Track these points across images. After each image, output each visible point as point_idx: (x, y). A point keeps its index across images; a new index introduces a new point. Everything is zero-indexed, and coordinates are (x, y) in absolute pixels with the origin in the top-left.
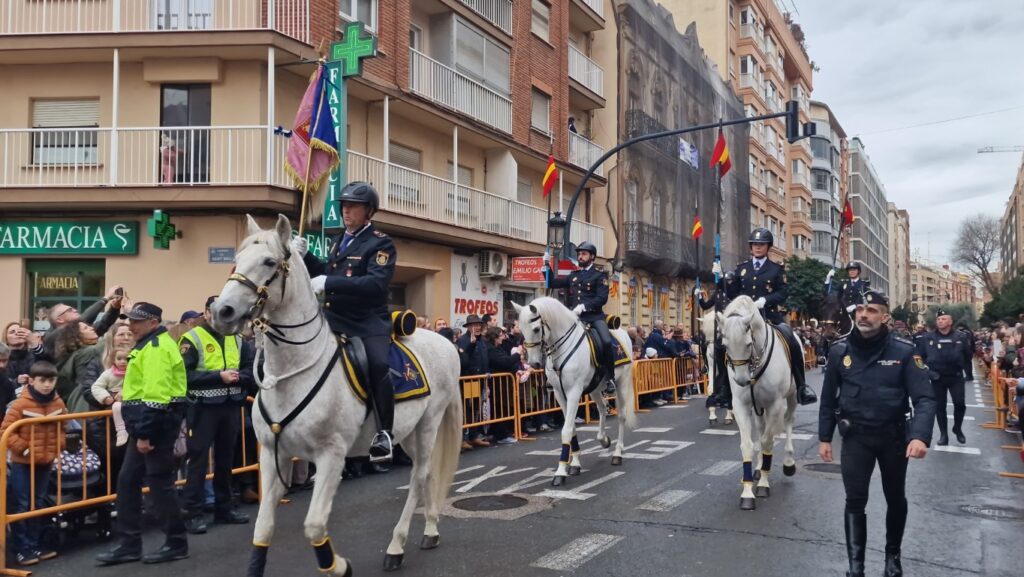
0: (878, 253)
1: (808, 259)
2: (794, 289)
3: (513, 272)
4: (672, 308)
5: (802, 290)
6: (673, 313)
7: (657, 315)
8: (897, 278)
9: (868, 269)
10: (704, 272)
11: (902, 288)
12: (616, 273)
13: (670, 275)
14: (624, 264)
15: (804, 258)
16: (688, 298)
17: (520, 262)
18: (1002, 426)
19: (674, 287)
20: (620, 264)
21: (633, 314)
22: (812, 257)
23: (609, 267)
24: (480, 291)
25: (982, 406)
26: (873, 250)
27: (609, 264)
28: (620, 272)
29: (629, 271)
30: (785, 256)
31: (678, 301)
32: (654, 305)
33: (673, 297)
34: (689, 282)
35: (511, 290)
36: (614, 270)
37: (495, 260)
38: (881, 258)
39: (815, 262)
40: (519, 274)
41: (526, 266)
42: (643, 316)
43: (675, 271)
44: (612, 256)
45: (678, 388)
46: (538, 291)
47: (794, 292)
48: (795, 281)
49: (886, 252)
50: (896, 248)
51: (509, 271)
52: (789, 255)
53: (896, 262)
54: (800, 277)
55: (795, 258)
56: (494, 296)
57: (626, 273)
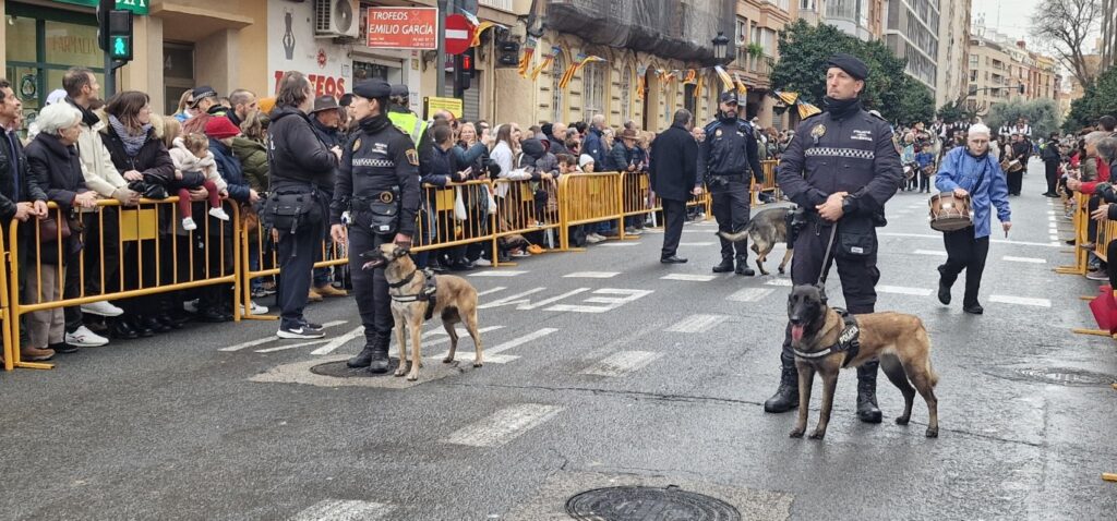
0: (926, 21)
1: (821, 25)
2: (798, 71)
3: (370, 30)
4: (614, 98)
5: (811, 74)
6: (617, 106)
7: (592, 108)
8: (949, 58)
9: (907, 44)
10: (665, 40)
11: (956, 74)
12: (531, 38)
13: (616, 44)
14: (544, 25)
15: (815, 25)
16: (639, 81)
17: (380, 15)
18: (1083, 271)
19: (618, 64)
20: (538, 25)
21: (555, 106)
22: (827, 23)
23: (520, 29)
24: (315, 60)
25: (1058, 245)
26: (917, 15)
27: (521, 24)
28: (538, 37)
29: (551, 36)
30: (787, 19)
31: (625, 86)
32: (588, 91)
33: (617, 81)
34: (642, 56)
35: (366, 60)
36: (528, 34)
37: (340, 10)
38: (928, 26)
39: (831, 31)
40: (380, 35)
41: (390, 22)
42: (573, 109)
43: (622, 39)
44: (526, 11)
45: (626, 218)
46: (409, 64)
47: (798, 76)
48: (801, 60)
49: (936, 19)
50: (952, 12)
51: (363, 29)
52: (793, 19)
53: (950, 34)
54: (808, 54)
55: (802, 21)
56: (339, 70)
57: (546, 39)
